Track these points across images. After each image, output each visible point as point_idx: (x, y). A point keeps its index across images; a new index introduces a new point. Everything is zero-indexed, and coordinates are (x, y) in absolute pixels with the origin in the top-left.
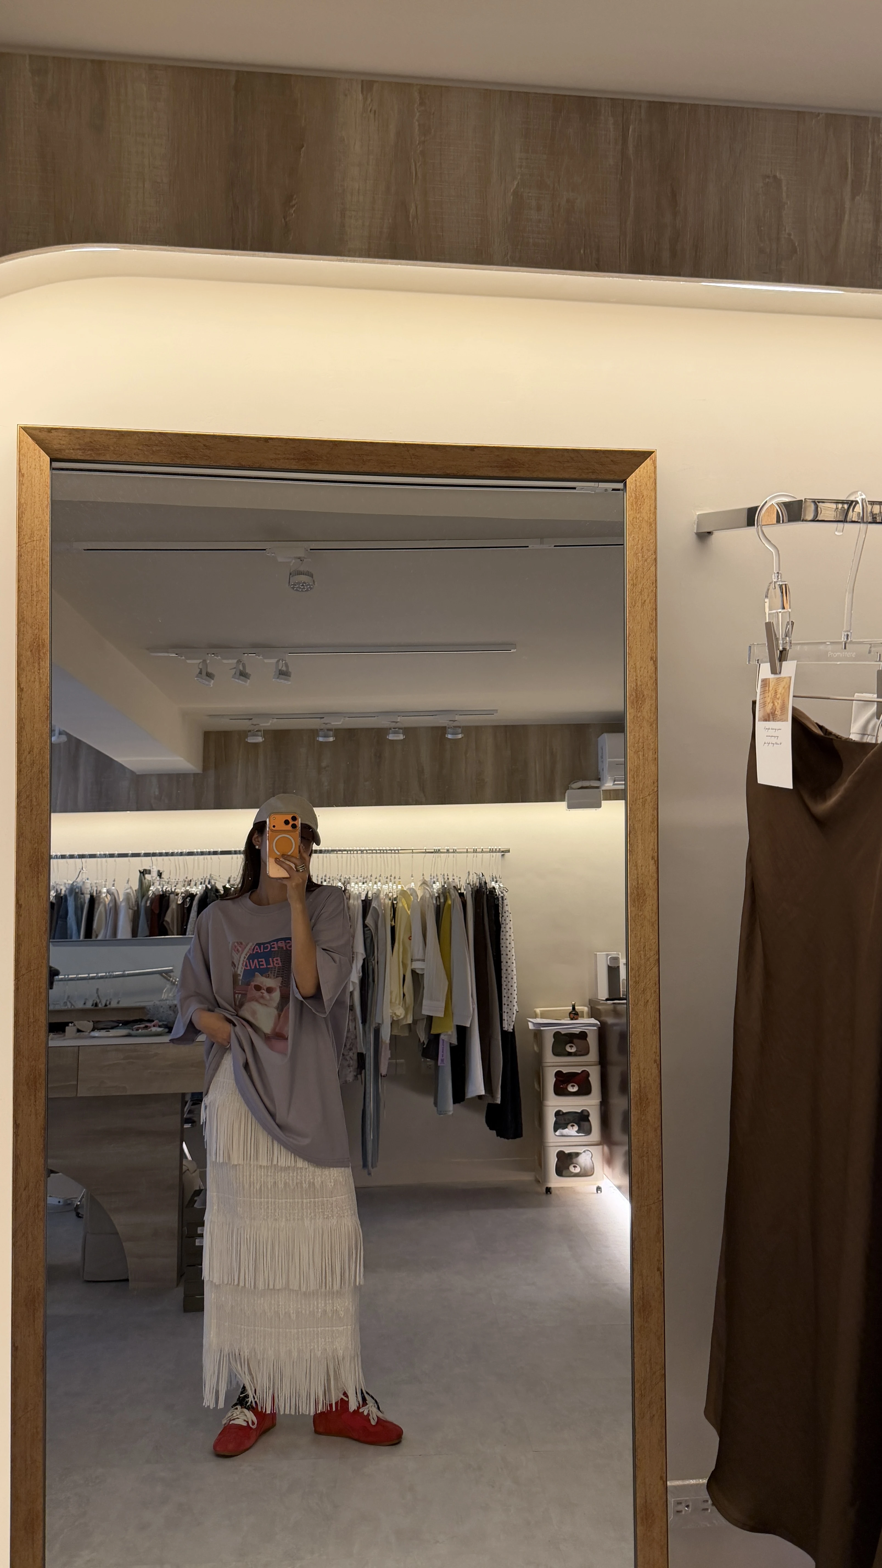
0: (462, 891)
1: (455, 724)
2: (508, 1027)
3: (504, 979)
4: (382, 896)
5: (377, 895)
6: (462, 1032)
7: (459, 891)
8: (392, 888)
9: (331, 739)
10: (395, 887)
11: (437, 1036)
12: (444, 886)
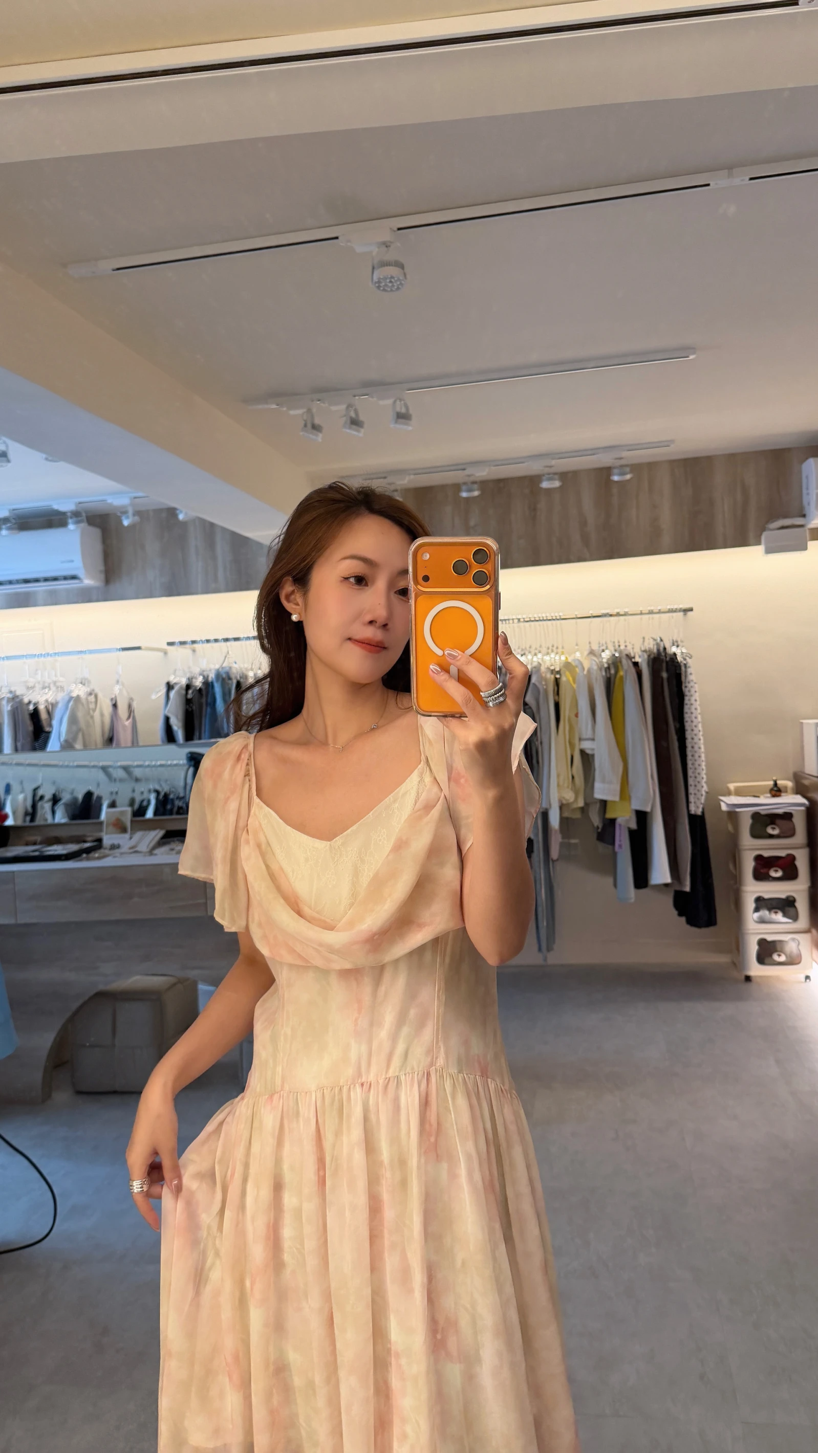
0: (637, 659)
1: (623, 462)
2: (696, 809)
3: (689, 757)
4: (543, 669)
5: (538, 668)
6: (642, 817)
7: (633, 660)
8: (555, 660)
9: (476, 493)
10: (557, 658)
11: (613, 821)
12: (614, 655)
